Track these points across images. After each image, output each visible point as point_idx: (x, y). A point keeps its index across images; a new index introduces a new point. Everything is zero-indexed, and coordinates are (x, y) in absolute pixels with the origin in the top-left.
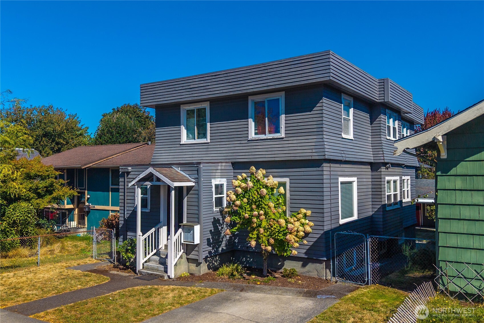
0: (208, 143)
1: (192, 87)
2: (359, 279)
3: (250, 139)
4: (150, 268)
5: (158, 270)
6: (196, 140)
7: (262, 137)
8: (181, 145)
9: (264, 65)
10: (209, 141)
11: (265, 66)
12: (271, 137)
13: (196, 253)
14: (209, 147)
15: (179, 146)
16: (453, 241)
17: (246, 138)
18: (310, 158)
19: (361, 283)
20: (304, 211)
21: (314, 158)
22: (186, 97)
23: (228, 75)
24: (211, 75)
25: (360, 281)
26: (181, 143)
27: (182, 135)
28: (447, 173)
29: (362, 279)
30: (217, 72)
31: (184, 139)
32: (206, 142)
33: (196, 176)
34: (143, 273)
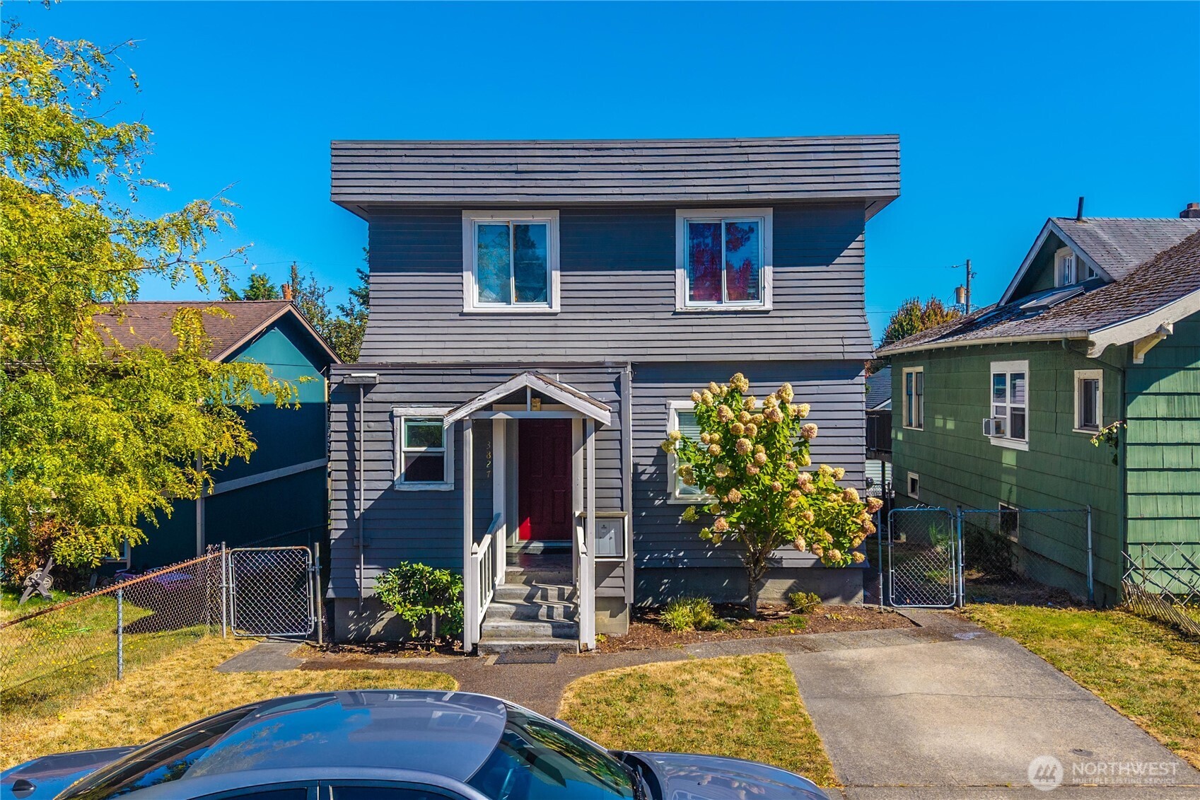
0: (555, 314)
1: (521, 168)
2: (939, 598)
3: (680, 310)
4: (503, 634)
5: (535, 636)
6: (512, 306)
7: (712, 305)
8: (462, 314)
9: (738, 144)
10: (557, 307)
11: (740, 147)
12: (740, 309)
13: (619, 582)
14: (560, 323)
15: (457, 316)
16: (1148, 507)
17: (672, 308)
18: (840, 357)
19: (944, 604)
20: (829, 469)
21: (847, 357)
22: (502, 191)
23: (637, 152)
24: (583, 146)
25: (942, 601)
26: (466, 310)
27: (468, 291)
28: (1146, 389)
29: (945, 597)
30: (602, 141)
31: (473, 299)
32: (548, 310)
33: (615, 396)
34: (498, 650)
